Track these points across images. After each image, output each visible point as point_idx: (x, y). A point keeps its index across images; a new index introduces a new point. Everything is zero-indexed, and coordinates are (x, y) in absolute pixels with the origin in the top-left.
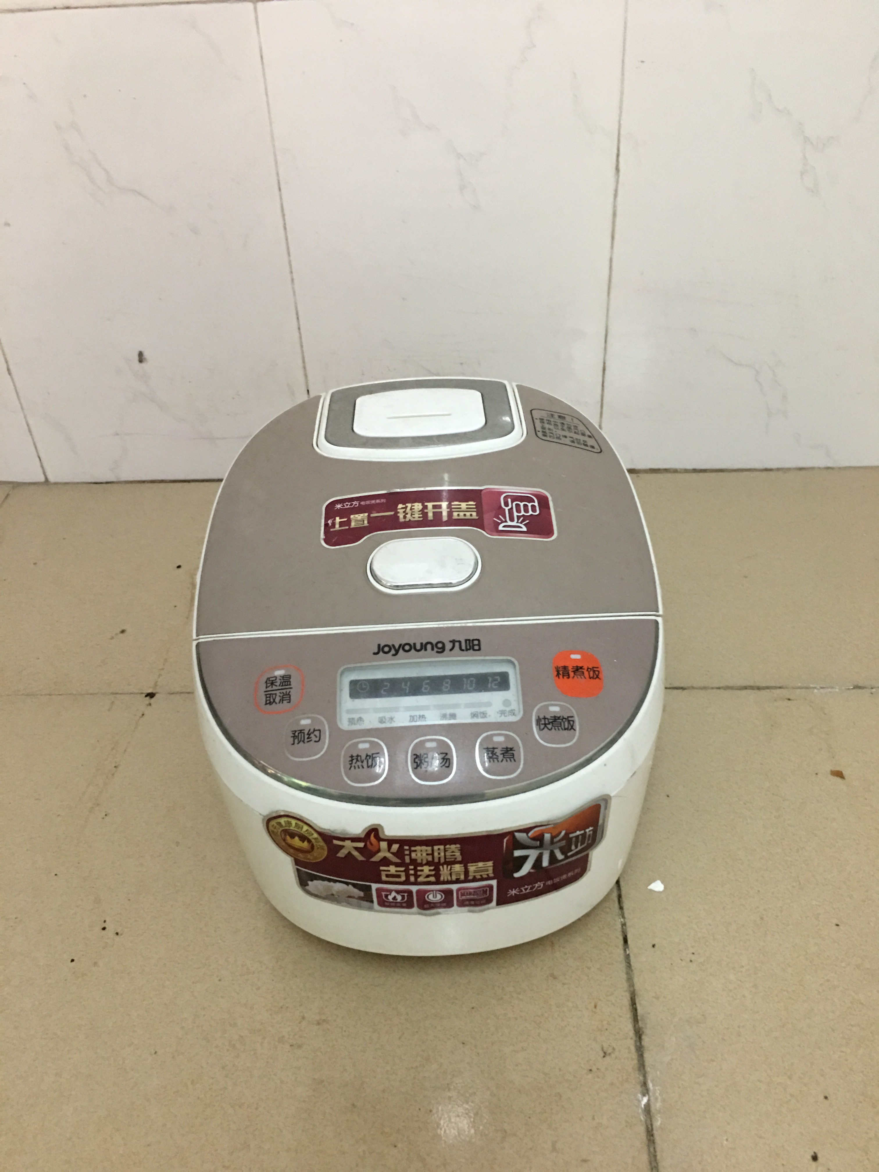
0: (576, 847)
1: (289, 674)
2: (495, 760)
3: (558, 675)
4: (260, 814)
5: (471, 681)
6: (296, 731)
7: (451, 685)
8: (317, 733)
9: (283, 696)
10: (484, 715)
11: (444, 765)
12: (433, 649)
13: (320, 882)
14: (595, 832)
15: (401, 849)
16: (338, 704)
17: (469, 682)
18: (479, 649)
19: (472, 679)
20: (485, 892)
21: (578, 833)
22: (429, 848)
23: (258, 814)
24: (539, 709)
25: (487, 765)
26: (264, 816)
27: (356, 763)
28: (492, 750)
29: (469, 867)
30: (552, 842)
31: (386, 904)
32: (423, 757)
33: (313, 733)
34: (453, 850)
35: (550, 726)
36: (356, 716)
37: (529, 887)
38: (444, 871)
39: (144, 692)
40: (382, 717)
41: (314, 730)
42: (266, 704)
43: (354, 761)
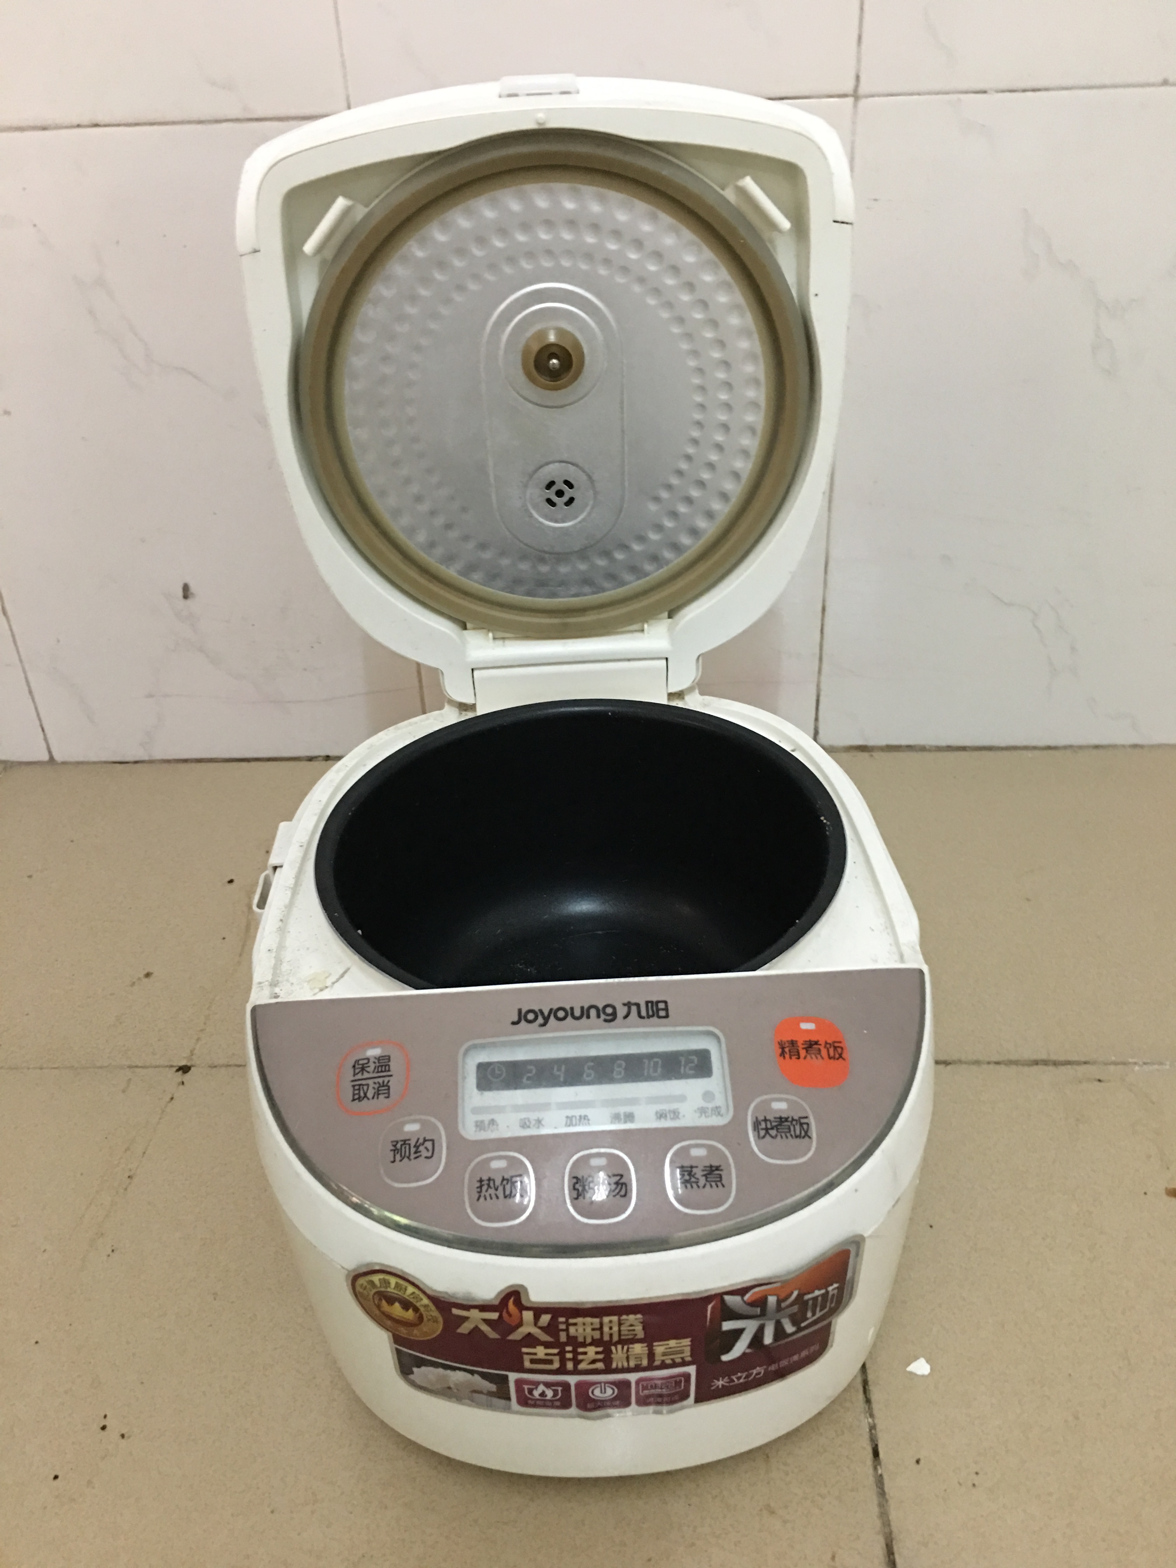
0: (814, 1314)
1: (386, 1054)
2: (695, 1185)
3: (783, 1054)
4: (343, 1268)
5: (656, 1064)
6: (397, 1142)
7: (626, 1069)
8: (429, 1145)
9: (378, 1087)
10: (675, 1114)
11: (618, 1193)
12: (599, 1016)
13: (431, 1369)
14: (841, 1290)
15: (554, 1319)
16: (460, 1101)
17: (652, 1064)
18: (667, 1016)
19: (656, 1060)
20: (678, 1383)
21: (817, 1293)
22: (596, 1321)
23: (339, 1267)
24: (755, 1107)
25: (680, 1191)
26: (349, 1272)
27: (487, 1191)
28: (689, 1169)
29: (654, 1348)
30: (779, 1308)
31: (530, 1402)
32: (586, 1181)
33: (423, 1144)
34: (631, 1323)
35: (773, 1132)
36: (486, 1118)
37: (744, 1375)
38: (618, 1355)
39: (175, 1064)
40: (525, 1119)
41: (425, 1140)
42: (354, 1100)
43: (485, 1188)
